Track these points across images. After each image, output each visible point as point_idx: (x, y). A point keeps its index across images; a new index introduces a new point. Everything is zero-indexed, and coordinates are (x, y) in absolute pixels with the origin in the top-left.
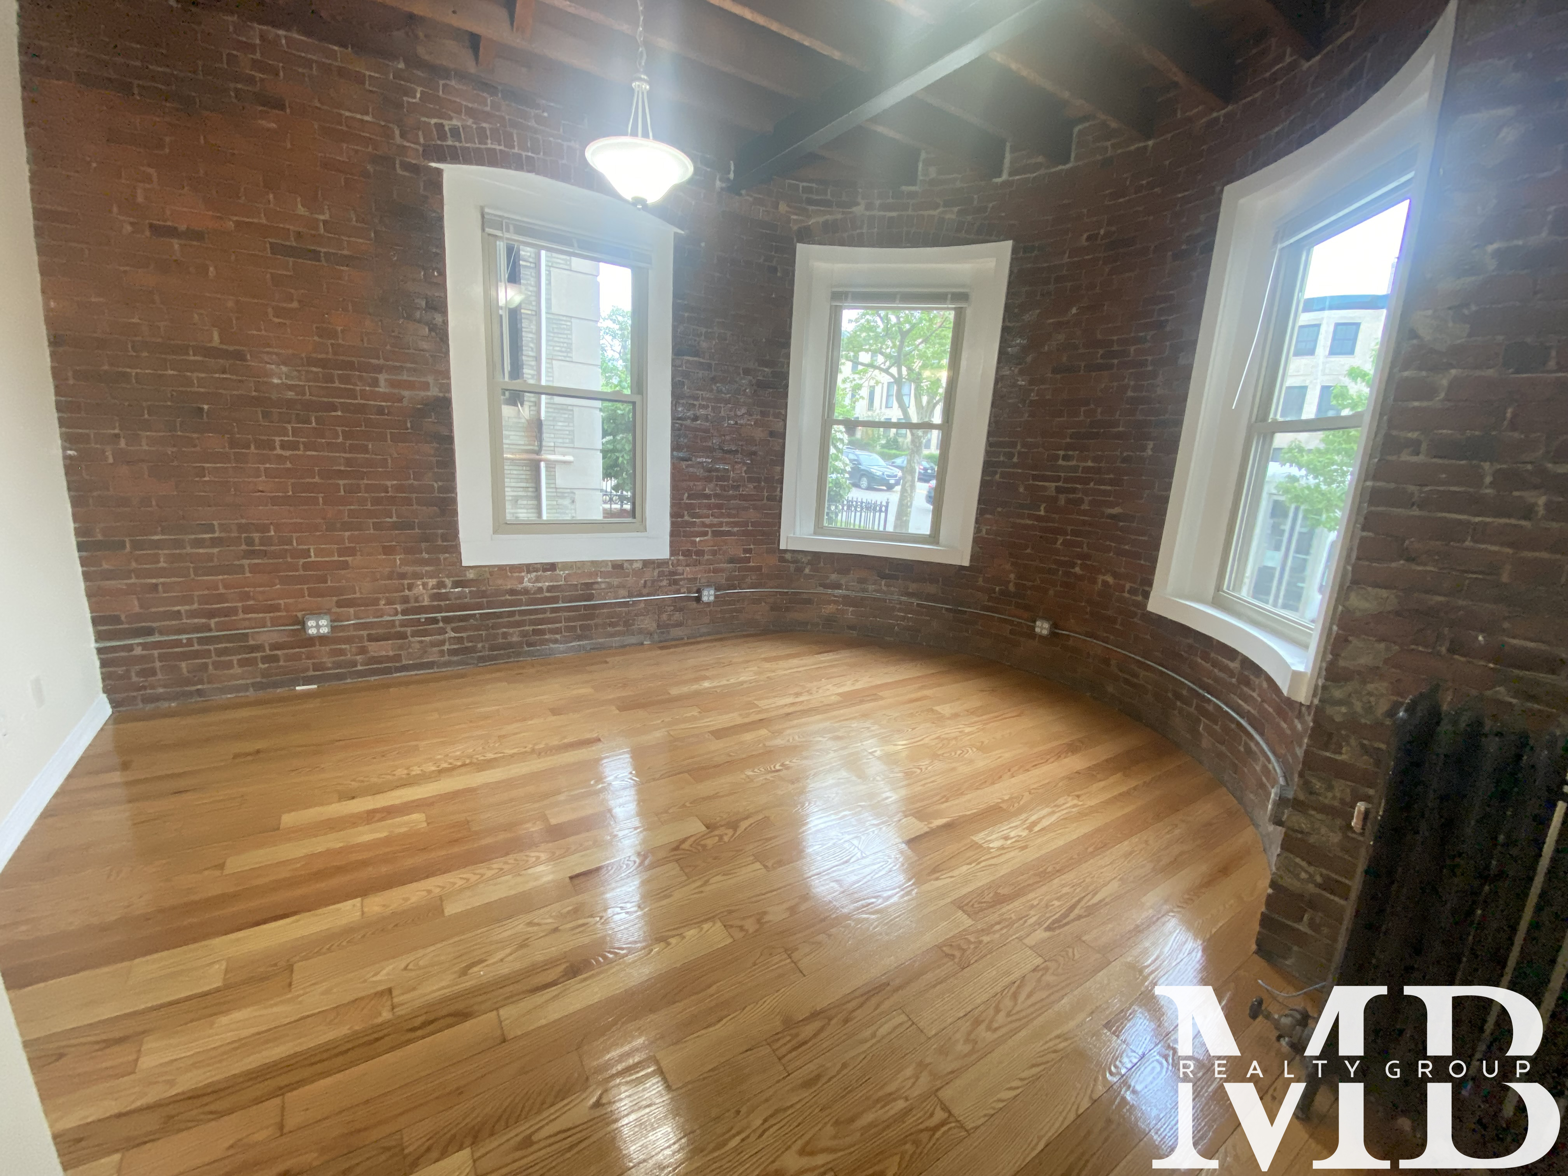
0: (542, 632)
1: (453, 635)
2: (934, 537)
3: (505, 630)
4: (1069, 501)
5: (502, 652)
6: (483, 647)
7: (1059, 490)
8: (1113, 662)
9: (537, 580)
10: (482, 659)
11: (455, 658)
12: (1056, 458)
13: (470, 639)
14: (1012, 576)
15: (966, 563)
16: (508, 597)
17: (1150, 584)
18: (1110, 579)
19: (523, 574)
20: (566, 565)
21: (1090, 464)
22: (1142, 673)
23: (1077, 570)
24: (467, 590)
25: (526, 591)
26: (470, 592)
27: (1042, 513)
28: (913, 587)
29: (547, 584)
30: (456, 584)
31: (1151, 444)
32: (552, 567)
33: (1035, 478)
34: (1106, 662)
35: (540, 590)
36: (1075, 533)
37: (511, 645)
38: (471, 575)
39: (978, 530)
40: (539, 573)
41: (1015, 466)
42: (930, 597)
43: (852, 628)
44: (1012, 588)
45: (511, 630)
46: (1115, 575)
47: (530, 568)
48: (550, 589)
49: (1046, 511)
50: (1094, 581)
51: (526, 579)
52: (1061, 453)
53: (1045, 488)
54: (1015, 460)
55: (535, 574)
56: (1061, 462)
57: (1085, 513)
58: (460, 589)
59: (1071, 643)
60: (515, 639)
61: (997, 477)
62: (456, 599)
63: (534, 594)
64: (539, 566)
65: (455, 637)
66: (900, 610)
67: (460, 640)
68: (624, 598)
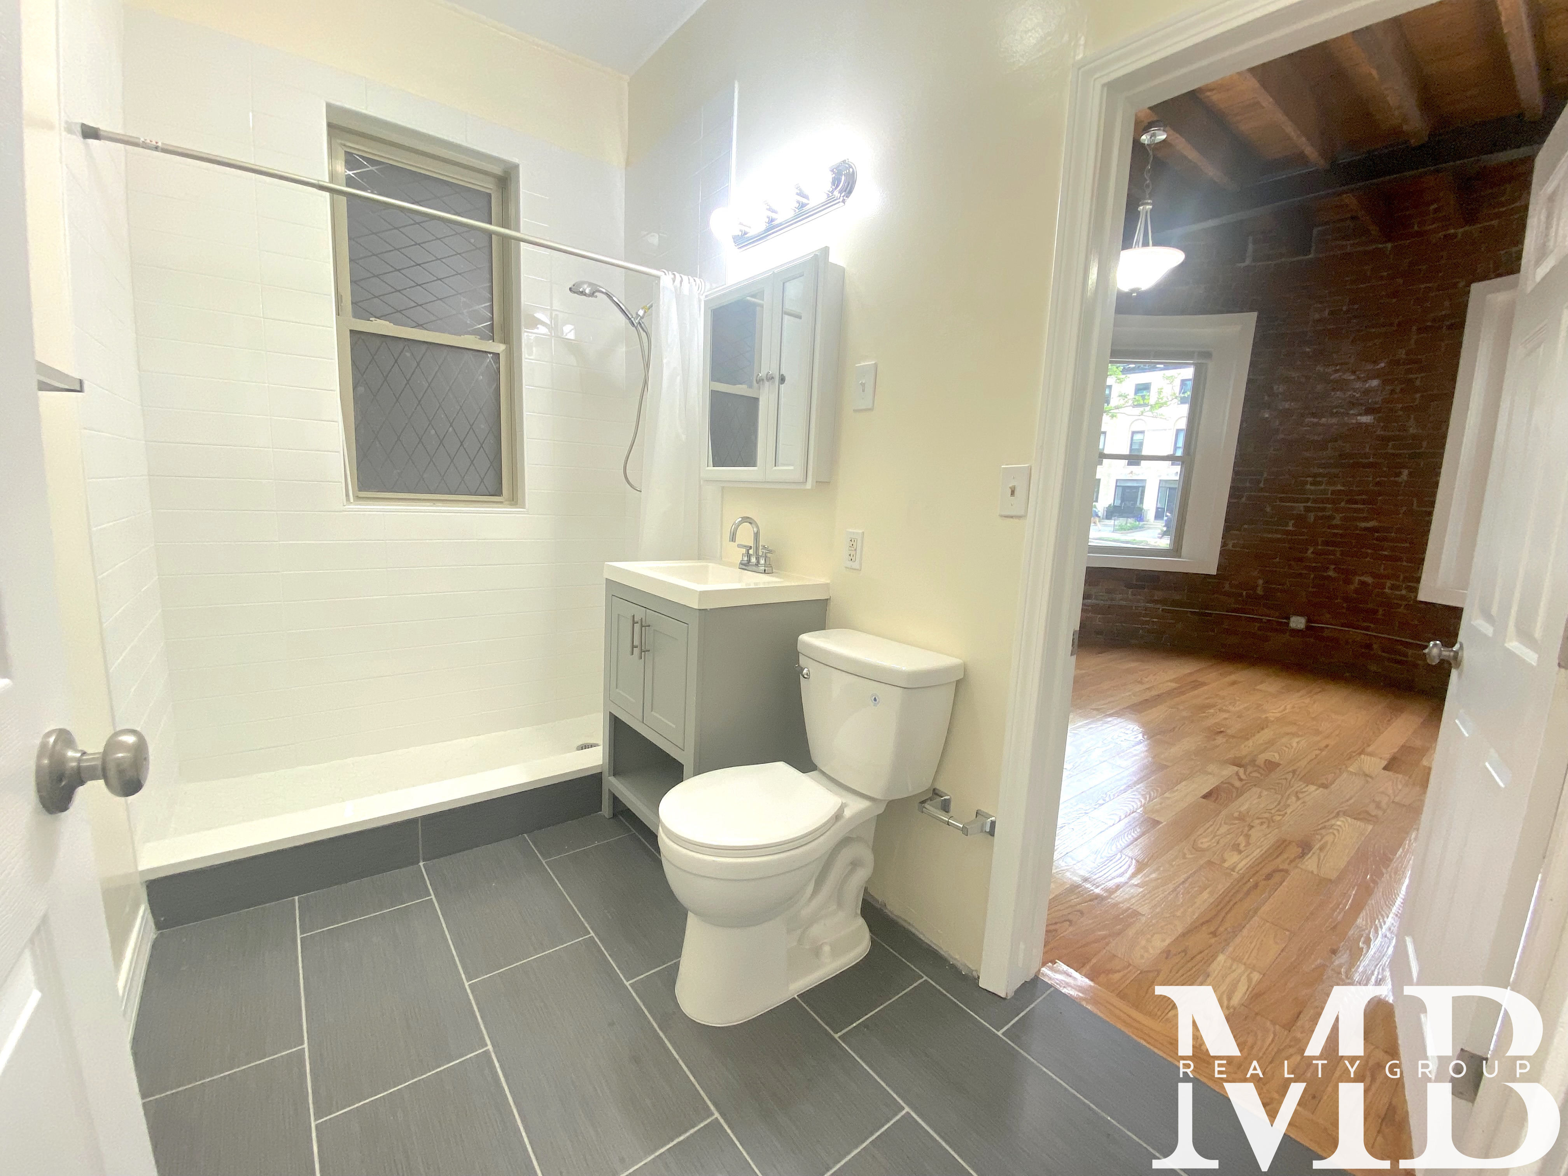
2: (1175, 551)
4: (1317, 518)
7: (1308, 510)
8: (1375, 646)
12: (1306, 483)
14: (1261, 582)
15: (1213, 571)
17: (1418, 580)
18: (1369, 580)
21: (1339, 487)
22: (1410, 652)
23: (1331, 573)
27: (1290, 528)
28: (1158, 595)
31: (1405, 472)
33: (1282, 500)
34: (1369, 646)
36: (1327, 543)
39: (1224, 545)
41: (1262, 490)
42: (1174, 603)
43: (1098, 633)
44: (1260, 591)
46: (1375, 576)
49: (1294, 525)
50: (1348, 582)
52: (1309, 479)
53: (1293, 508)
54: (1262, 485)
56: (1308, 487)
57: (1336, 527)
59: (1326, 634)
61: (1244, 500)
66: (1145, 615)
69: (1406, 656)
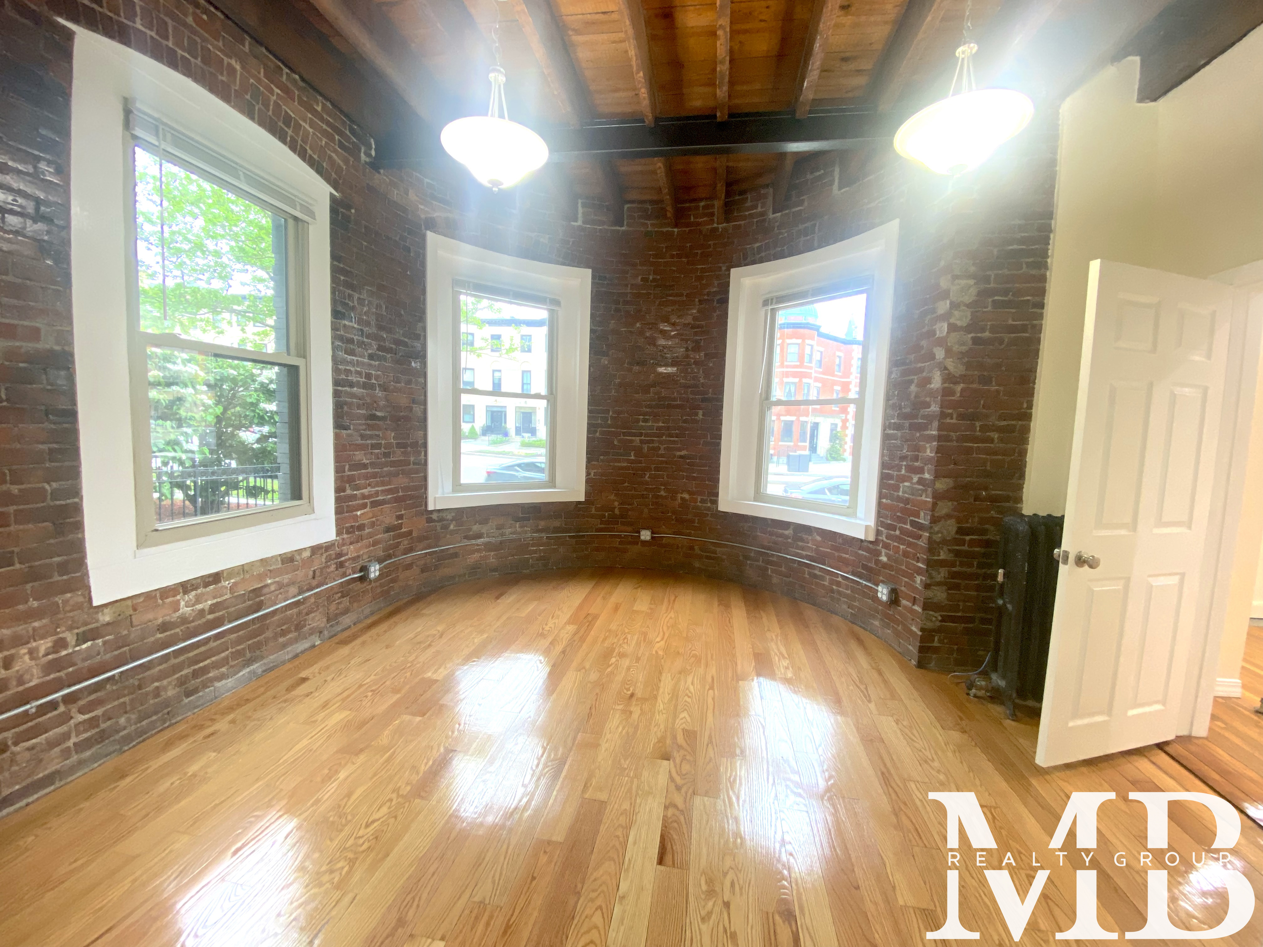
0: (205, 670)
1: (82, 718)
2: (552, 482)
3: (156, 684)
4: (649, 449)
5: (154, 718)
6: (128, 720)
7: (642, 442)
8: (696, 547)
9: (198, 600)
10: (128, 739)
11: (88, 753)
12: (638, 421)
13: (107, 717)
14: (616, 504)
15: (582, 499)
16: (159, 636)
17: (717, 495)
18: (686, 496)
19: (178, 597)
20: (231, 572)
21: (661, 424)
22: (718, 550)
23: (663, 493)
24: (100, 641)
25: (184, 620)
26: (105, 643)
27: (633, 458)
28: (542, 524)
29: (210, 602)
30: (82, 638)
31: (701, 412)
32: (216, 578)
33: (625, 434)
34: (692, 548)
35: (202, 612)
36: (657, 469)
37: (166, 704)
38: (106, 617)
39: (588, 474)
40: (199, 591)
41: (609, 426)
42: (556, 530)
43: (495, 570)
44: (617, 512)
45: (165, 682)
46: (690, 493)
47: (186, 587)
48: (213, 609)
49: (635, 456)
50: (674, 498)
51: (182, 603)
52: (641, 417)
53: (631, 441)
54: (609, 422)
55: (193, 593)
56: (641, 423)
57: (662, 456)
58: (89, 643)
59: (664, 541)
60: (171, 692)
61: (598, 434)
62: (84, 660)
63: (193, 621)
64: (199, 581)
65: (85, 721)
66: (533, 546)
67: (93, 723)
68: (294, 597)
69: (715, 553)
